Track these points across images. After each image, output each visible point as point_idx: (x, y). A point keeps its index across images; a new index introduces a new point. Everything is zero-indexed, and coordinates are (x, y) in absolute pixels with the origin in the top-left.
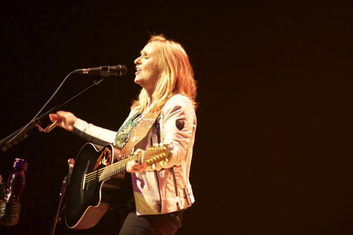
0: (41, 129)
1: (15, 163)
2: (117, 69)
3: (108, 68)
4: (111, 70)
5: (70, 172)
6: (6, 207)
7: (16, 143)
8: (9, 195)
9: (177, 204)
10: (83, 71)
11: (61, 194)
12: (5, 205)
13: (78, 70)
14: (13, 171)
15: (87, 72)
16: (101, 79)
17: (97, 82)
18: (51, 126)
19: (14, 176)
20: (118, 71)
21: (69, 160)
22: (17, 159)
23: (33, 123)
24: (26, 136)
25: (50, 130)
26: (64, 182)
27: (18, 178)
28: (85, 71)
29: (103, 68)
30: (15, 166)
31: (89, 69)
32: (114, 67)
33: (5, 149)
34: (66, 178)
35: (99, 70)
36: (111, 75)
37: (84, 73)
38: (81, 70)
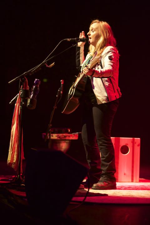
0: (47, 66)
1: (35, 81)
3: (79, 39)
5: (62, 86)
6: (30, 101)
7: (36, 72)
8: (32, 95)
9: (116, 96)
10: (67, 40)
11: (57, 96)
12: (30, 100)
13: (65, 39)
14: (34, 84)
16: (76, 44)
17: (74, 45)
18: (51, 65)
19: (34, 87)
20: (84, 40)
21: (61, 81)
22: (36, 79)
23: (44, 63)
24: (40, 69)
25: (51, 67)
26: (59, 90)
27: (36, 88)
29: (77, 39)
30: (35, 82)
31: (70, 39)
33: (31, 74)
34: (59, 89)
35: (75, 40)
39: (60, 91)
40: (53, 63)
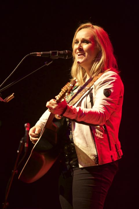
0: (1, 100)
2: (64, 53)
3: (57, 52)
4: (59, 54)
5: (26, 134)
9: (112, 156)
10: (37, 54)
11: (18, 152)
13: (33, 53)
15: (40, 55)
16: (51, 61)
17: (47, 63)
18: (9, 98)
20: (65, 55)
21: (26, 125)
25: (8, 101)
26: (21, 142)
28: (39, 54)
29: (53, 52)
31: (42, 53)
32: (62, 52)
34: (23, 138)
35: (50, 54)
36: (59, 58)
37: (37, 55)
38: (35, 53)
39: (24, 142)
40: (12, 95)
